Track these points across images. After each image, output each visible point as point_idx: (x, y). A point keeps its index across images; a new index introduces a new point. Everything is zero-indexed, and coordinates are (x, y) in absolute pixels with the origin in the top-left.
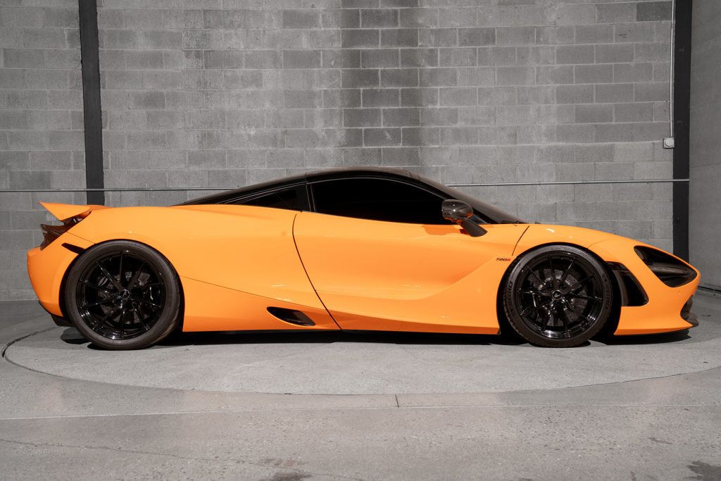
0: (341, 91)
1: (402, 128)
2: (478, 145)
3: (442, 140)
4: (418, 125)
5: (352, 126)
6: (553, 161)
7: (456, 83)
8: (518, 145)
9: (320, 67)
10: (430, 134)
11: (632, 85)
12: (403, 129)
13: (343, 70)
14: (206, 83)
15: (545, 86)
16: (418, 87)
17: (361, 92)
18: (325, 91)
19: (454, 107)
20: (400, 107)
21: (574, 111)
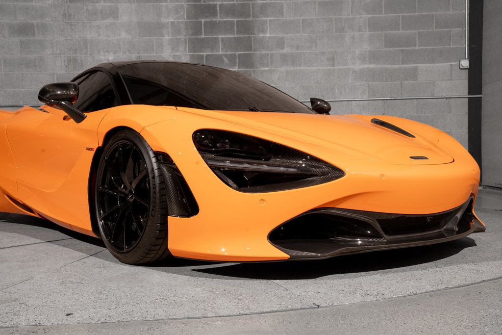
0: (186, 22)
1: (237, 53)
2: (302, 68)
3: (271, 63)
4: (251, 50)
5: (195, 52)
6: (366, 81)
7: (283, 15)
8: (336, 67)
9: (167, 2)
10: (261, 58)
11: (433, 15)
12: (239, 55)
13: (187, 5)
14: (70, 15)
15: (359, 16)
16: (251, 19)
17: (203, 23)
18: (172, 22)
19: (281, 35)
20: (236, 36)
21: (384, 38)
